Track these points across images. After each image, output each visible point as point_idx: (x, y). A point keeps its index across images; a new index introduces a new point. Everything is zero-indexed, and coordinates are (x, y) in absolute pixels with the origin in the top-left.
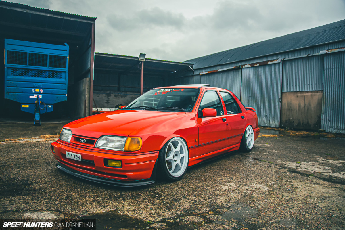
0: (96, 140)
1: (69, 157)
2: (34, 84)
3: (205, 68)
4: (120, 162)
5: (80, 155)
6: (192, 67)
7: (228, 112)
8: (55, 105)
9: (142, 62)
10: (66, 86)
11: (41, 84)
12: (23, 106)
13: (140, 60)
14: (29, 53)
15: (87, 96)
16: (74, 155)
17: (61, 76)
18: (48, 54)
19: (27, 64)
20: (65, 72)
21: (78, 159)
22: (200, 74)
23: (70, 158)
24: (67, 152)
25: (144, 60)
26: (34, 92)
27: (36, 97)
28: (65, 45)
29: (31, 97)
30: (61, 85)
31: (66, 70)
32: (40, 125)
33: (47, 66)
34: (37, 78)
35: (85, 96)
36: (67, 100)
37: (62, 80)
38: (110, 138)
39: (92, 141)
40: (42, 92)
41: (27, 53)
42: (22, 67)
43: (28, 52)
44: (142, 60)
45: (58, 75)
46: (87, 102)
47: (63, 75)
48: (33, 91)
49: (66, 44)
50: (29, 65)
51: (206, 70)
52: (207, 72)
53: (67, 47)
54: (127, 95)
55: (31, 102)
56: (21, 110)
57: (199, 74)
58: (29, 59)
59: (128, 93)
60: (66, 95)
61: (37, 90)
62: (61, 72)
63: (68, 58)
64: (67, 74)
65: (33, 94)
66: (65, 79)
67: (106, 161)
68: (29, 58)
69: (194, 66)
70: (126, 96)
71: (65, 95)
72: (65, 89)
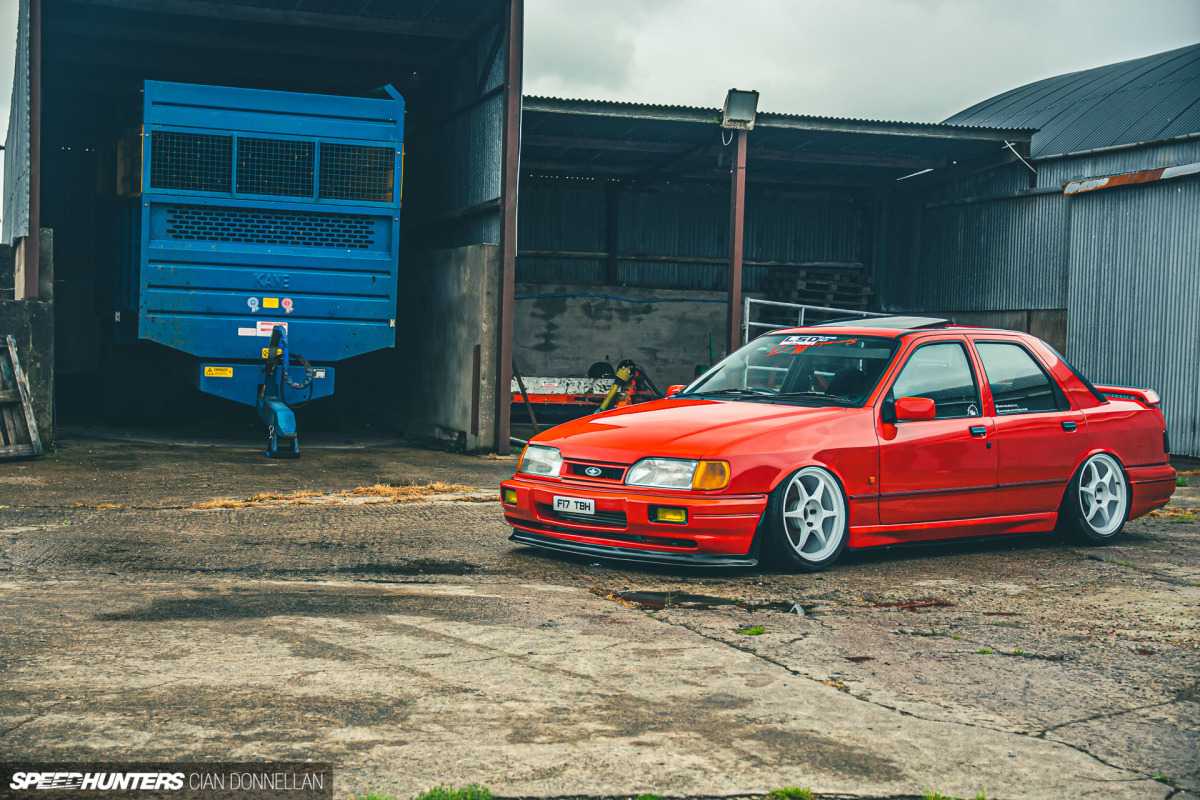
0: (626, 468)
1: (561, 508)
2: (258, 272)
3: (1095, 157)
4: (683, 512)
5: (592, 502)
6: (1023, 148)
7: (1000, 409)
8: (344, 370)
9: (736, 132)
10: (390, 282)
11: (285, 273)
12: (211, 371)
13: (725, 124)
14: (241, 140)
15: (484, 327)
16: (577, 502)
17: (371, 238)
18: (316, 140)
19: (228, 189)
20: (389, 218)
21: (587, 512)
22: (1064, 187)
23: (565, 510)
24: (556, 498)
25: (751, 125)
26: (255, 309)
27: (269, 334)
28: (388, 97)
29: (243, 332)
30: (371, 276)
31: (392, 206)
32: (297, 457)
33: (310, 194)
34: (270, 250)
35: (474, 326)
36: (393, 346)
37: (375, 256)
38: (657, 462)
39: (614, 472)
40: (289, 309)
41: (231, 137)
42: (210, 202)
43: (236, 134)
44: (738, 127)
45: (355, 231)
46: (485, 354)
47: (379, 229)
48: (253, 304)
49: (389, 88)
50: (239, 190)
51: (1101, 169)
52: (1104, 182)
53: (396, 104)
54: (655, 305)
55: (244, 356)
56: (203, 387)
57: (1059, 187)
58: (239, 166)
59: (658, 293)
60: (392, 323)
61: (271, 303)
62: (369, 219)
63: (400, 153)
64: (396, 227)
65: (251, 319)
66: (389, 249)
67: (652, 510)
68: (240, 160)
69: (1035, 142)
70: (648, 310)
71: (388, 322)
72: (387, 297)
